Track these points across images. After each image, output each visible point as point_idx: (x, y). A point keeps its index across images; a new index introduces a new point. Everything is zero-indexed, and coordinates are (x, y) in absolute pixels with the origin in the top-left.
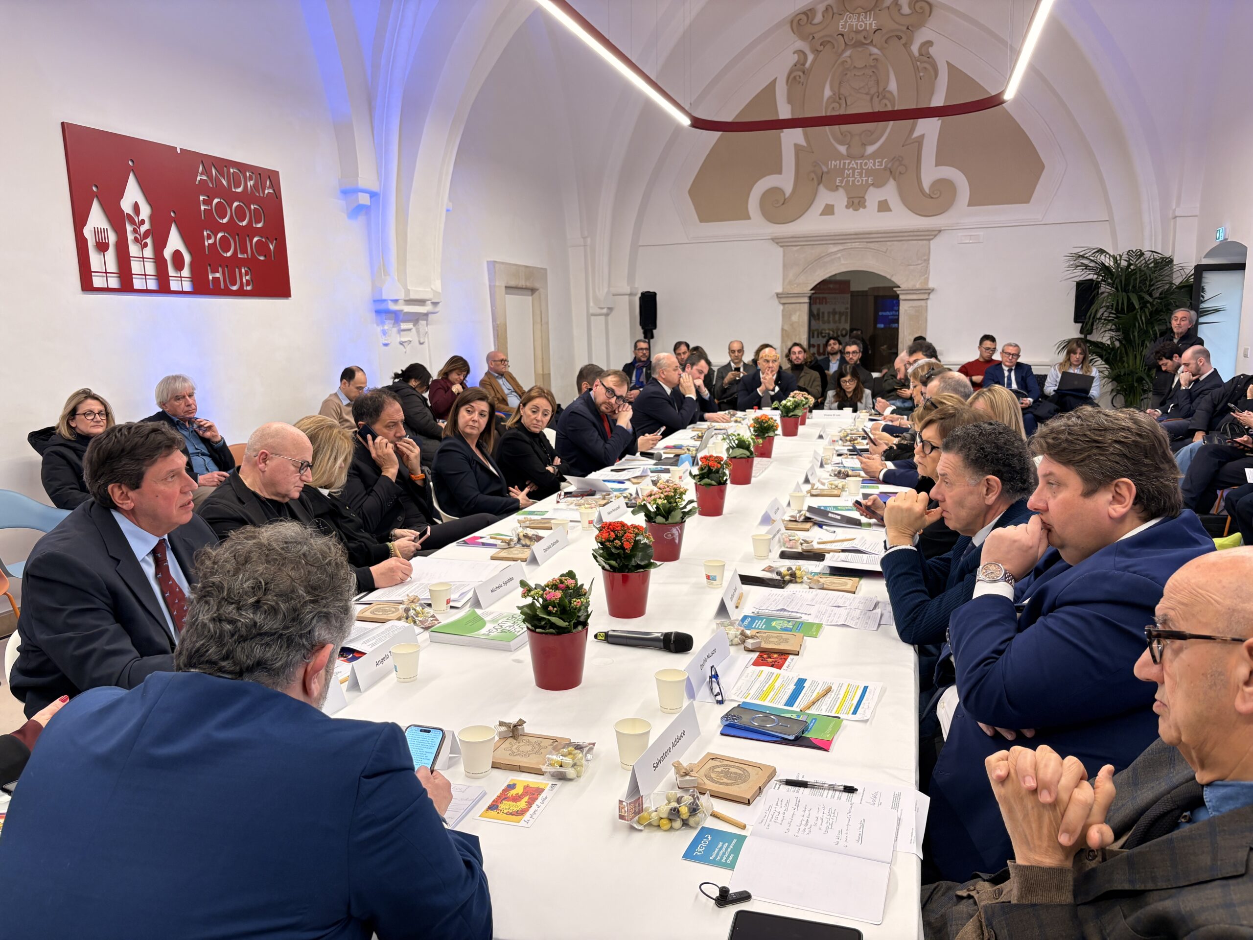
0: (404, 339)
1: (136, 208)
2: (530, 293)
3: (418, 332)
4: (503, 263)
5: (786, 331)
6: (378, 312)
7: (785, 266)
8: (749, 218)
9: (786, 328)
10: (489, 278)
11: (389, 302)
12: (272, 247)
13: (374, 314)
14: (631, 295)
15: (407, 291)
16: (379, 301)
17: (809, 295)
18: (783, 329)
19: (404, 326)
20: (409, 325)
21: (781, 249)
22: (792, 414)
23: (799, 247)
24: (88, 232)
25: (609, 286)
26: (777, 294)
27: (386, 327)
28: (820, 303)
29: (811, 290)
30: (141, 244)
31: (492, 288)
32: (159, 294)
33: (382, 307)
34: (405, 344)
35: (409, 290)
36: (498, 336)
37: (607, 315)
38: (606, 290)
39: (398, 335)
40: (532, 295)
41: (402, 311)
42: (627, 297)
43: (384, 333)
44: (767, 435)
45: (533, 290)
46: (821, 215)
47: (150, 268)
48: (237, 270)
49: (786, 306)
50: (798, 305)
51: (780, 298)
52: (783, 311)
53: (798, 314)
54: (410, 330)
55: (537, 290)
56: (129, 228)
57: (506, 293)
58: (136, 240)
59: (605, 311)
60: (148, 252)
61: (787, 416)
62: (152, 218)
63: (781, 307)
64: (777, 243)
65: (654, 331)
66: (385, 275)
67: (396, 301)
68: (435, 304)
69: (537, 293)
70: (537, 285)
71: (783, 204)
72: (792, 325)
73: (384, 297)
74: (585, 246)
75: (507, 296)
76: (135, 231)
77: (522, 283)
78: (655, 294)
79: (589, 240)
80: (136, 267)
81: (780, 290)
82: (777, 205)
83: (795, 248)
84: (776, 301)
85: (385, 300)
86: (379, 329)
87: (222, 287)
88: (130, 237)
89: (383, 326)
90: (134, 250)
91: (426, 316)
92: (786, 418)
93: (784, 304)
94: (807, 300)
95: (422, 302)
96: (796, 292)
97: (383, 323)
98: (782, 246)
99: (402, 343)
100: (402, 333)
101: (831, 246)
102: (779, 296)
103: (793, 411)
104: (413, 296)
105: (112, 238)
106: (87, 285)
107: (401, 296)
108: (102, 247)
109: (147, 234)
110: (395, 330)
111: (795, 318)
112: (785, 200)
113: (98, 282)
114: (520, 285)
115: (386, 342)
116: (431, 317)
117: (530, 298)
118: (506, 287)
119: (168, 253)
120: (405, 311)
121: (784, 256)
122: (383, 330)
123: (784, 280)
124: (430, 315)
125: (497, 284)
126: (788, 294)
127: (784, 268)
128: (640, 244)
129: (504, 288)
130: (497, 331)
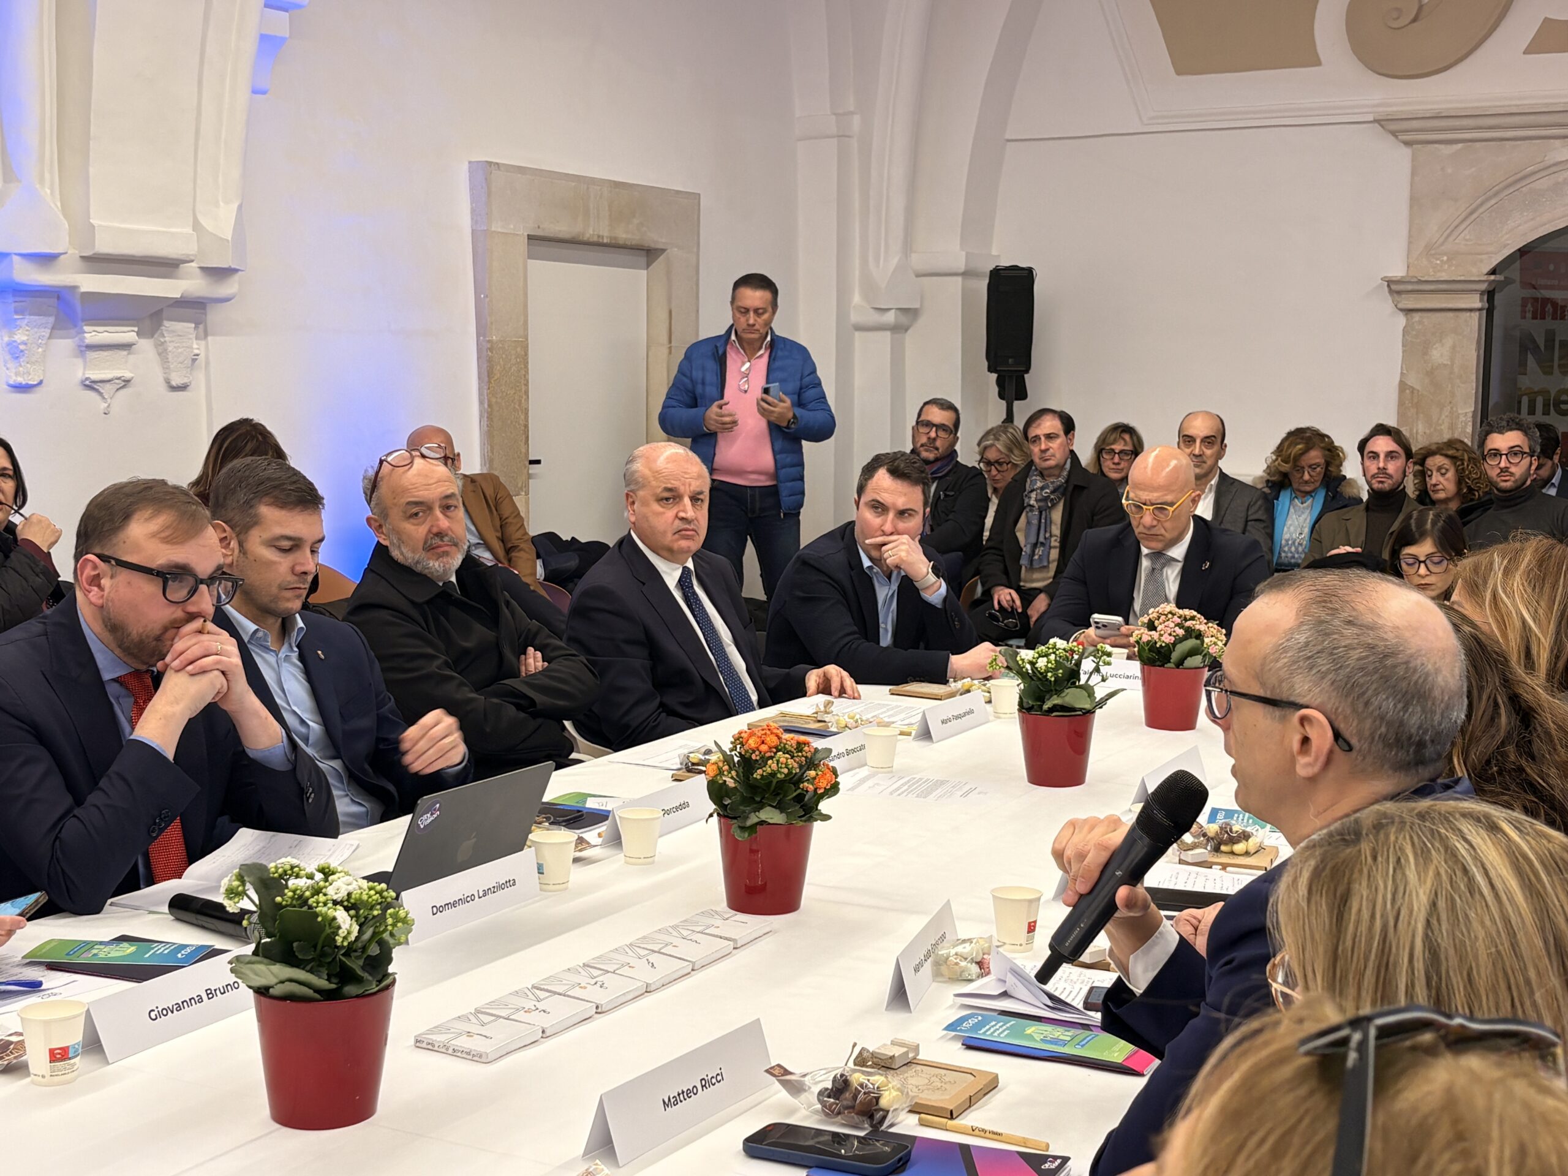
0: (95, 375)
2: (643, 260)
3: (162, 353)
5: (1413, 389)
7: (1414, 201)
8: (1317, 62)
9: (1412, 381)
10: (473, 211)
11: (16, 259)
14: (966, 274)
15: (88, 230)
17: (1484, 287)
18: (1403, 386)
19: (94, 334)
20: (126, 334)
21: (1407, 152)
23: (1460, 146)
25: (908, 247)
26: (1390, 282)
27: (20, 336)
29: (1493, 272)
31: (481, 238)
34: (106, 390)
35: (93, 226)
36: (490, 374)
37: (898, 329)
38: (894, 261)
39: (79, 362)
40: (648, 266)
41: (75, 288)
42: (959, 279)
43: (16, 352)
45: (649, 254)
46: (1527, 52)
49: (1417, 317)
50: (1451, 314)
51: (1399, 293)
52: (1405, 332)
53: (1449, 342)
54: (127, 346)
55: (663, 250)
57: (531, 256)
59: (890, 318)
63: (1401, 320)
64: (1394, 134)
65: (1026, 376)
67: (46, 259)
68: (221, 274)
69: (664, 258)
70: (654, 237)
71: (1415, 20)
72: (1430, 374)
74: (842, 136)
75: (531, 263)
77: (599, 229)
78: (1030, 271)
79: (856, 120)
81: (1398, 271)
82: (1395, 25)
83: (1447, 150)
84: (1386, 305)
89: (10, 336)
93: (1408, 311)
94: (1476, 301)
95: (157, 266)
96: (1444, 276)
97: (9, 325)
98: (1407, 143)
99: (90, 385)
100: (92, 355)
101: (1557, 143)
102: (1394, 287)
104: (104, 245)
107: (59, 242)
110: (64, 345)
111: (1439, 354)
112: (1421, 8)
114: (587, 235)
115: (20, 380)
116: (214, 315)
117: (641, 274)
118: (530, 237)
120: (92, 289)
121: (1414, 173)
122: (9, 344)
123: (1410, 243)
124: (209, 307)
125: (497, 227)
126: (1420, 282)
127: (1411, 207)
128: (1008, 137)
129: (522, 244)
130: (490, 360)
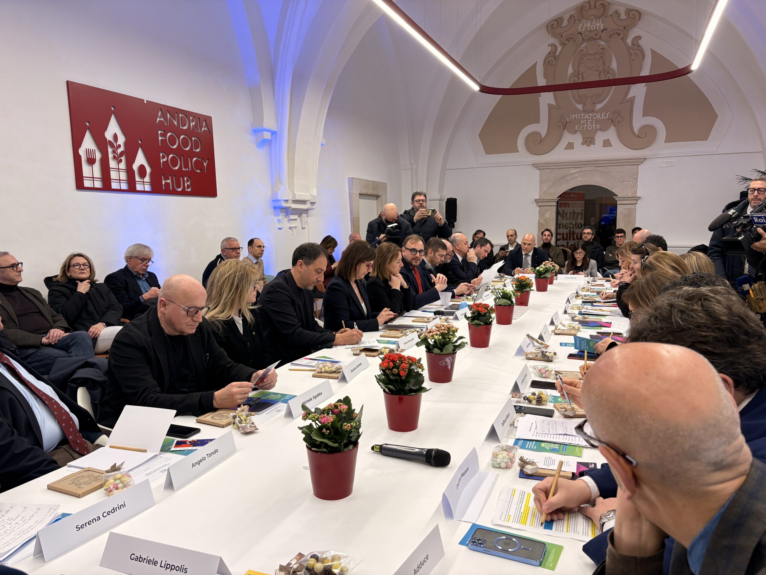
0: (292, 226)
1: (115, 137)
2: (376, 198)
3: (301, 221)
4: (358, 179)
5: (541, 223)
6: (275, 208)
7: (541, 182)
8: (518, 152)
9: (541, 221)
10: (349, 188)
11: (282, 201)
12: (205, 165)
13: (272, 209)
14: (440, 200)
15: (294, 195)
16: (276, 201)
17: (557, 200)
18: (539, 223)
19: (292, 217)
20: (296, 217)
21: (539, 171)
22: (543, 276)
23: (550, 170)
24: (82, 152)
26: (536, 200)
27: (280, 218)
28: (564, 207)
29: (558, 197)
30: (118, 160)
31: (350, 194)
32: (129, 193)
33: (278, 204)
34: (293, 229)
35: (295, 194)
36: (353, 225)
39: (288, 223)
40: (377, 200)
41: (290, 207)
42: (438, 201)
43: (279, 221)
44: (525, 290)
45: (377, 197)
46: (565, 149)
47: (123, 176)
48: (181, 178)
49: (542, 207)
50: (549, 207)
51: (538, 202)
52: (539, 211)
53: (549, 213)
54: (296, 220)
55: (380, 196)
56: (110, 150)
57: (360, 198)
58: (114, 157)
60: (123, 166)
61: (540, 278)
62: (126, 144)
63: (538, 208)
64: (536, 167)
65: (455, 223)
66: (279, 184)
67: (286, 201)
68: (313, 203)
69: (380, 198)
70: (380, 193)
71: (540, 142)
72: (545, 220)
73: (279, 198)
74: (412, 169)
75: (360, 200)
76: (114, 152)
77: (370, 192)
78: (456, 200)
79: (414, 166)
80: (114, 175)
81: (537, 197)
82: (536, 143)
83: (548, 171)
84: (535, 205)
85: (280, 200)
86: (276, 219)
87: (171, 189)
88: (111, 155)
89: (278, 217)
90: (113, 164)
91: (306, 211)
92: (540, 279)
93: (540, 206)
94: (555, 204)
95: (304, 202)
96: (548, 198)
97: (278, 215)
98: (539, 169)
99: (290, 228)
100: (291, 221)
101: (572, 169)
102: (536, 201)
103: (544, 275)
104: (298, 198)
105: (98, 156)
106: (80, 185)
107: (290, 198)
108: (91, 161)
109: (122, 154)
110: (286, 219)
111: (547, 215)
112: (541, 139)
113: (87, 183)
114: (369, 193)
115: (280, 227)
116: (310, 212)
117: (376, 201)
118: (360, 194)
119: (135, 167)
120: (293, 207)
121: (540, 176)
122: (278, 219)
123: (540, 191)
124: (309, 211)
125: (354, 192)
126: (543, 200)
127: (540, 183)
128: (447, 168)
129: (358, 195)
130: (353, 222)
